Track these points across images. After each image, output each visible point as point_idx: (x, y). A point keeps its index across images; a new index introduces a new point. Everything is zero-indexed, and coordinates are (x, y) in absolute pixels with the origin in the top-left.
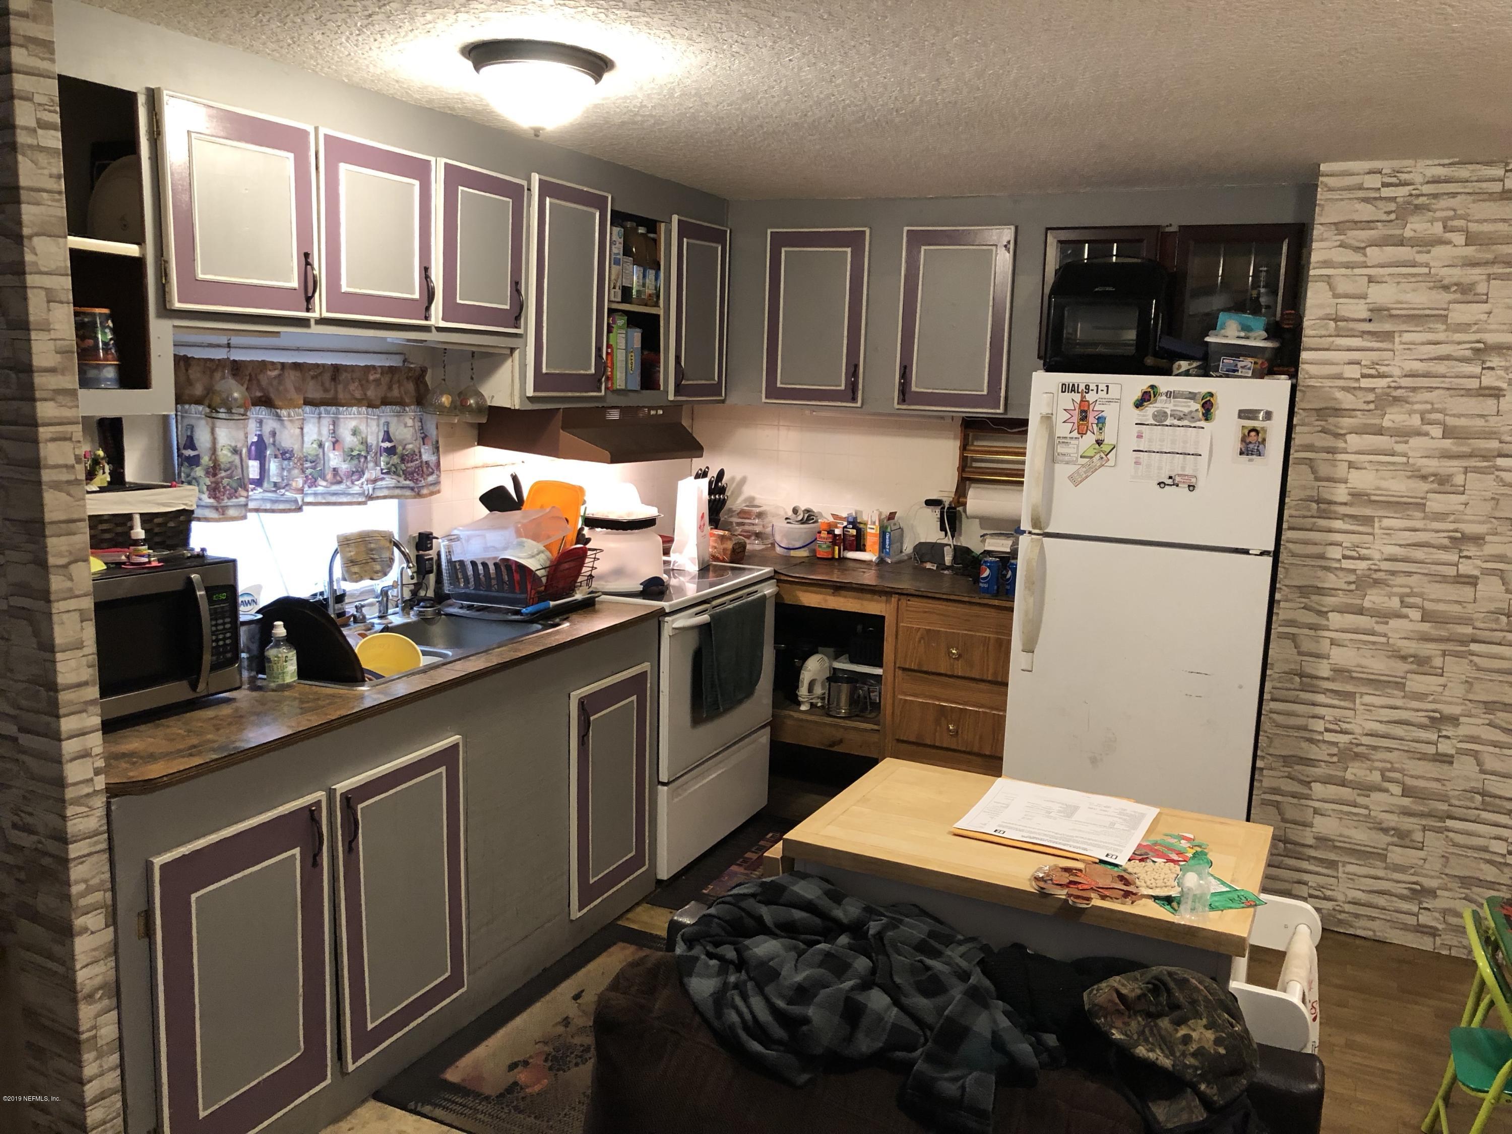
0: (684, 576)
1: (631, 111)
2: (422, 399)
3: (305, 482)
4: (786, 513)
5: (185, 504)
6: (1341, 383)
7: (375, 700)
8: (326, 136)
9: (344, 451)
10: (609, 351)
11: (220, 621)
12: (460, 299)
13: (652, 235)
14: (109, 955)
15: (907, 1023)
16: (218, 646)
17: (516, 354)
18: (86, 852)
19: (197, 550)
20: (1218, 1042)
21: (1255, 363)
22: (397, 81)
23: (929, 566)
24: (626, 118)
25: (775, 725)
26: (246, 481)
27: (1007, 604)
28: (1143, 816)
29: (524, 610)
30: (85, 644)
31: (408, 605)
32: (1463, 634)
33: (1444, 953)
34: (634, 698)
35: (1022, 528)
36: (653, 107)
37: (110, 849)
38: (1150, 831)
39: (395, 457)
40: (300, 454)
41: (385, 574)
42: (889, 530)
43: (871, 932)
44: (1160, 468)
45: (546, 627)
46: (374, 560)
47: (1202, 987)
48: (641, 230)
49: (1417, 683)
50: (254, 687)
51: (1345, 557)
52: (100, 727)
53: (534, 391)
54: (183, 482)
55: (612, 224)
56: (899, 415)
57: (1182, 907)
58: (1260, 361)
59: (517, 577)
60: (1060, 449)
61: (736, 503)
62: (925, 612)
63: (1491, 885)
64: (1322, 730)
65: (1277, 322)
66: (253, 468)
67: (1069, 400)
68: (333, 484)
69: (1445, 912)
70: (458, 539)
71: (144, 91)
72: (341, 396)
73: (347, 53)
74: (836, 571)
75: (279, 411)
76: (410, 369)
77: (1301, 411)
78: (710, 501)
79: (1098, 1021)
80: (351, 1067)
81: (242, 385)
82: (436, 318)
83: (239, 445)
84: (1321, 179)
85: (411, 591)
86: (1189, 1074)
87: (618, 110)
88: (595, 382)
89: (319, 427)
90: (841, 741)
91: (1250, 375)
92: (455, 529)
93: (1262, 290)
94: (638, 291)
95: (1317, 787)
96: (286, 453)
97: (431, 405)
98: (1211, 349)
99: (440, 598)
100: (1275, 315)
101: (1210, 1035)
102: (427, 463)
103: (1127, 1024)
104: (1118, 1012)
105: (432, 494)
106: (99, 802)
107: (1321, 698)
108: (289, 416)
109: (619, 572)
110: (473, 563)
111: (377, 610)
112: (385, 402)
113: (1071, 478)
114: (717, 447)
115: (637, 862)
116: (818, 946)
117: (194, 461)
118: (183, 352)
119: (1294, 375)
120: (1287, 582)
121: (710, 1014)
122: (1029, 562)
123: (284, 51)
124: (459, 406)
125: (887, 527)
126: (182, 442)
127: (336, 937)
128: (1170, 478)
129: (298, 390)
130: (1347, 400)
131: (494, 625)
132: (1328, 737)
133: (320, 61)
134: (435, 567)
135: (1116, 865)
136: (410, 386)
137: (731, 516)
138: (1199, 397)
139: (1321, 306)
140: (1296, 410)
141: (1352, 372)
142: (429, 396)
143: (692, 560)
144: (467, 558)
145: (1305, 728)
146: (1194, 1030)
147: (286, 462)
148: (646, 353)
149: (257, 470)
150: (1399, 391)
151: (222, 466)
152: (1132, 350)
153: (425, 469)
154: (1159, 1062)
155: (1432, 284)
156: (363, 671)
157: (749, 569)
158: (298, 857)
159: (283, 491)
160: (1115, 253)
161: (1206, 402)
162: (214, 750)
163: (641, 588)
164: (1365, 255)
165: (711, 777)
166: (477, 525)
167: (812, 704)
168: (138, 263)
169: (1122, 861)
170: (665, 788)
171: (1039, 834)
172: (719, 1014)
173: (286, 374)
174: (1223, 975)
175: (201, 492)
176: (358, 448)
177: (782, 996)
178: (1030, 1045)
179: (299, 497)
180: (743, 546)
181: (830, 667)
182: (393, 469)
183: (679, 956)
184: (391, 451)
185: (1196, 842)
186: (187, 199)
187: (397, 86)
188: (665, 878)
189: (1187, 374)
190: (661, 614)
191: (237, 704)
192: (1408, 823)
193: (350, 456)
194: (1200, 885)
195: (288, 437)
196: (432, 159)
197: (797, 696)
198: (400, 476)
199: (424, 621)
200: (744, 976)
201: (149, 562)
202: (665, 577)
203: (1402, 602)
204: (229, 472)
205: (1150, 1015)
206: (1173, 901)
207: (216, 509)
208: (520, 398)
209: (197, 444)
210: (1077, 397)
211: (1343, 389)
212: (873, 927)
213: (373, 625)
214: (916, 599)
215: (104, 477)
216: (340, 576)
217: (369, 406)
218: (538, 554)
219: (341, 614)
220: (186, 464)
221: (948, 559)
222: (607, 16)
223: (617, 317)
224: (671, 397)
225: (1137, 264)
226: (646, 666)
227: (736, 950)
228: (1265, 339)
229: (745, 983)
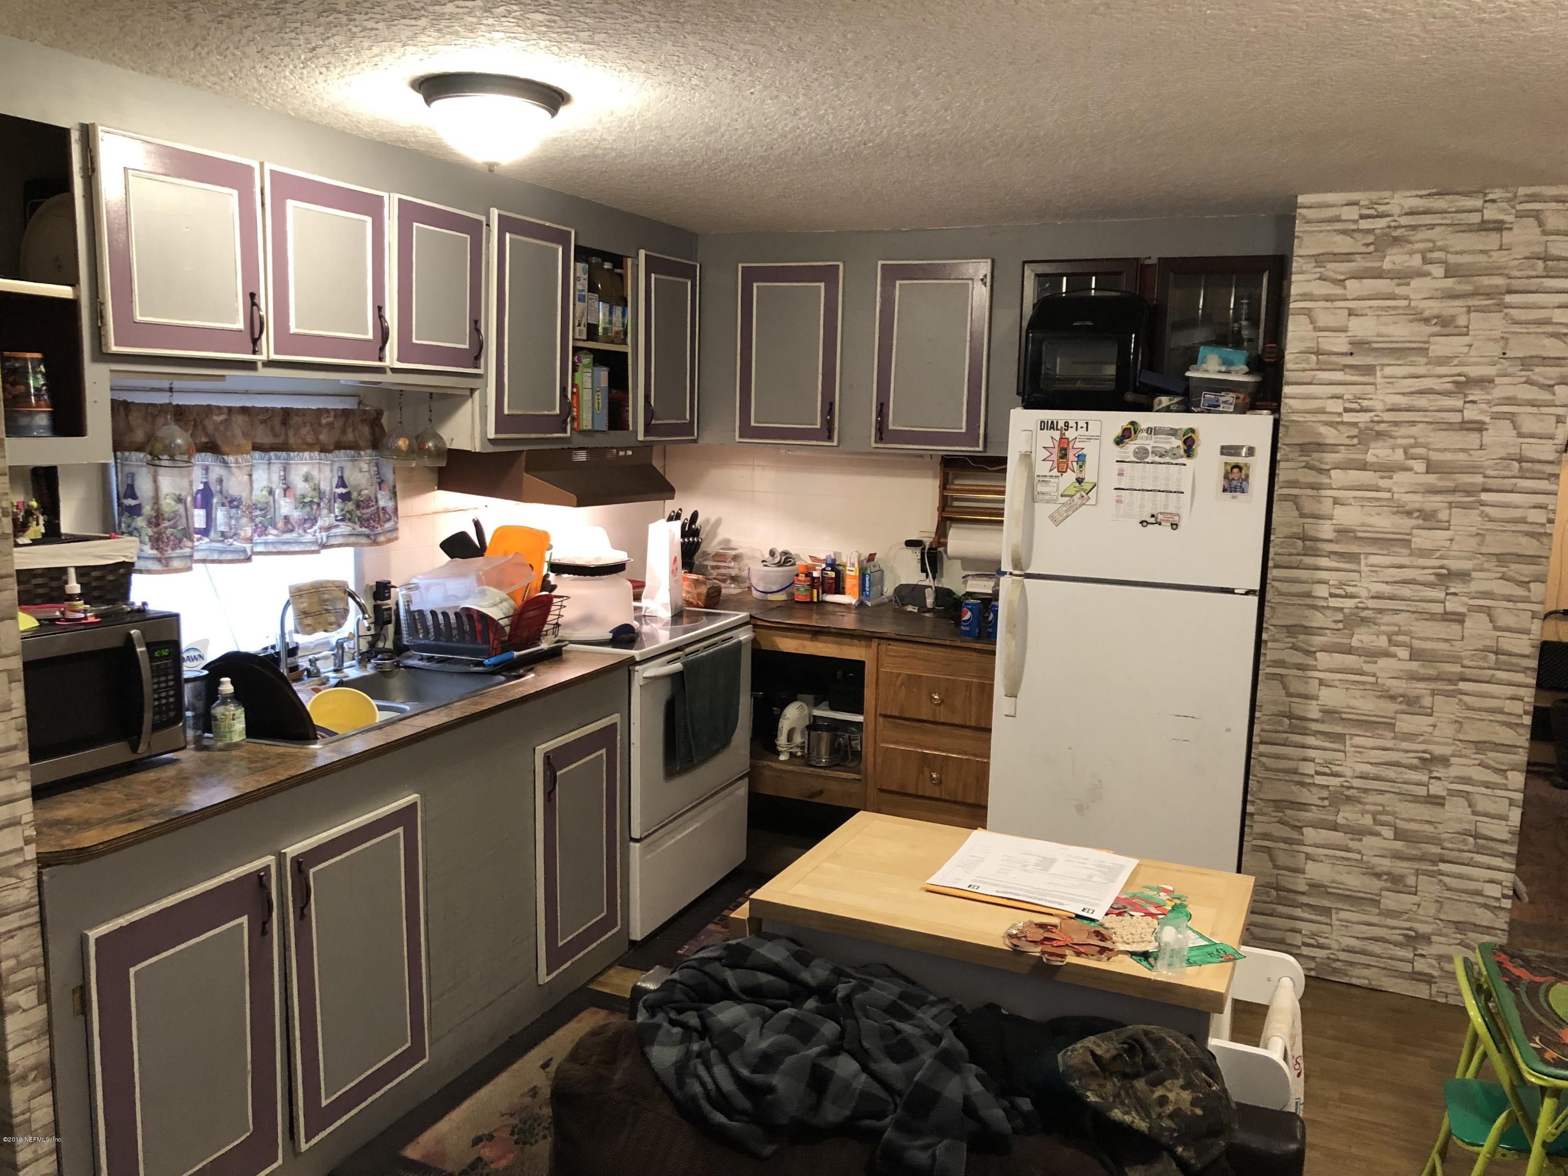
0: (656, 622)
1: (591, 144)
2: (377, 441)
3: (254, 531)
4: (763, 556)
5: (125, 556)
6: (1324, 418)
7: (327, 758)
8: (272, 172)
9: (295, 498)
10: (575, 390)
11: (163, 679)
12: (417, 339)
13: (618, 271)
14: (44, 1034)
15: (877, 1090)
16: (160, 706)
17: (477, 394)
18: (16, 925)
19: (138, 604)
20: (1193, 1103)
21: (1237, 398)
22: (346, 115)
23: (910, 608)
24: (586, 151)
25: (753, 775)
26: (192, 530)
27: (990, 647)
28: (1122, 867)
29: (486, 662)
30: (13, 706)
31: (364, 658)
32: (1452, 673)
33: (1439, 1000)
34: (604, 751)
35: (1003, 569)
36: (615, 140)
37: (42, 922)
38: (1129, 883)
39: (350, 503)
40: (249, 502)
41: (340, 626)
42: (869, 571)
43: (839, 995)
44: (1141, 507)
45: (510, 679)
46: (327, 611)
47: (1179, 1047)
48: (607, 266)
49: (1407, 723)
50: (200, 746)
51: (1332, 595)
52: (30, 793)
53: (496, 432)
54: (123, 533)
55: (575, 260)
56: (877, 454)
57: (1159, 963)
58: (1242, 396)
59: (479, 626)
60: (1040, 488)
61: (711, 546)
62: (906, 657)
63: (1488, 930)
64: (1313, 773)
65: (1259, 355)
66: (199, 518)
67: (1048, 438)
68: (284, 532)
69: (1440, 958)
70: (417, 587)
71: (78, 127)
72: (292, 441)
73: (292, 86)
74: (815, 616)
75: (225, 457)
76: (365, 412)
77: (1284, 447)
78: (683, 544)
79: (1072, 1084)
80: (304, 1147)
81: (186, 431)
82: (391, 358)
83: (184, 494)
84: (1298, 211)
85: (369, 643)
86: (1165, 1139)
87: (577, 143)
88: (560, 422)
89: (269, 473)
90: (821, 792)
91: (1232, 410)
92: (414, 577)
93: (1244, 323)
94: (604, 329)
95: (1309, 832)
96: (234, 500)
97: (388, 449)
98: (1192, 384)
99: (400, 649)
100: (1257, 349)
101: (1187, 1096)
102: (383, 508)
103: (1102, 1086)
104: (1093, 1074)
105: (389, 541)
106: (29, 873)
107: (1311, 741)
108: (237, 462)
109: (587, 620)
110: (433, 613)
111: (332, 663)
112: (339, 446)
113: (1051, 517)
114: (691, 487)
115: (608, 923)
116: (785, 1011)
117: (135, 511)
118: (122, 396)
119: (1275, 410)
120: (1274, 622)
121: (672, 1084)
122: (1010, 603)
123: (226, 84)
124: (417, 449)
125: (866, 569)
126: (122, 490)
127: (287, 1008)
128: (1153, 516)
129: (246, 435)
130: (1330, 435)
131: (456, 677)
132: (1319, 780)
133: (264, 94)
134: (393, 618)
135: (1093, 920)
136: (366, 430)
137: (705, 560)
138: (1181, 433)
139: (1302, 339)
140: (1279, 445)
141: (1335, 406)
142: (385, 440)
143: (664, 605)
144: (427, 608)
145: (1295, 772)
146: (1170, 1091)
147: (234, 511)
148: (614, 392)
149: (204, 520)
150: (1383, 425)
151: (166, 515)
152: (1111, 386)
153: (381, 515)
154: (1134, 1125)
155: (1412, 317)
156: (315, 728)
157: (724, 614)
158: (246, 925)
159: (231, 540)
160: (1093, 286)
161: (1188, 438)
162: (155, 815)
163: (610, 636)
164: (1345, 288)
165: (687, 832)
166: (438, 573)
167: (791, 753)
168: (71, 306)
169: (1099, 915)
170: (638, 845)
171: (1015, 889)
172: (681, 1084)
173: (234, 419)
174: (1200, 1032)
175: (141, 542)
176: (311, 495)
177: (747, 1066)
178: (1004, 1110)
179: (248, 546)
180: (718, 590)
181: (810, 715)
182: (348, 516)
183: (642, 1024)
184: (345, 497)
185: (1176, 894)
186: (124, 238)
187: (346, 120)
188: (639, 939)
189: (1168, 409)
190: (631, 663)
191: (182, 765)
192: (1402, 867)
193: (302, 502)
194: (1178, 939)
195: (236, 484)
196: (386, 195)
197: (776, 745)
198: (355, 523)
199: (382, 673)
200: (707, 1043)
201: (86, 618)
202: (635, 624)
203: (1390, 641)
204: (172, 522)
205: (1125, 1076)
206: (1149, 957)
207: (159, 560)
208: (481, 440)
209: (138, 493)
210: (1057, 434)
211: (1328, 424)
212: (842, 990)
213: (327, 679)
214: (895, 643)
215: (37, 529)
216: (292, 628)
217: (321, 451)
218: (501, 602)
219: (294, 669)
220: (127, 514)
221: (930, 602)
222: (560, 49)
223: (582, 356)
224: (641, 437)
225: (1117, 297)
226: (616, 718)
227: (700, 1017)
228: (1246, 374)
229: (708, 1051)
